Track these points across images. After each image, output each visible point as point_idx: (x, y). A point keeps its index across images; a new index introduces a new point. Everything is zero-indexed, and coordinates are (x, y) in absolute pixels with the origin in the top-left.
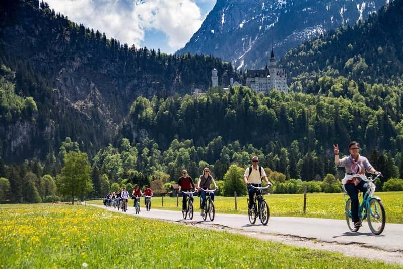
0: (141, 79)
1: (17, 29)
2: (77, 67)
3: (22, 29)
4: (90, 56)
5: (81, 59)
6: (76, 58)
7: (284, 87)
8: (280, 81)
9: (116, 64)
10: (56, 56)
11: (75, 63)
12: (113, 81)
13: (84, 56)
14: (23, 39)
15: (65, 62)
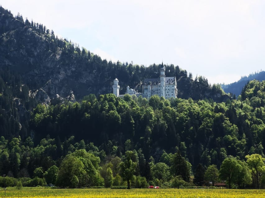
0: (109, 87)
1: (21, 52)
2: (62, 79)
3: (25, 52)
4: (73, 69)
5: (65, 73)
6: (61, 72)
7: (172, 92)
8: (169, 88)
9: (93, 75)
10: (48, 71)
11: (60, 76)
12: (89, 89)
13: (69, 70)
14: (25, 59)
15: (53, 75)
